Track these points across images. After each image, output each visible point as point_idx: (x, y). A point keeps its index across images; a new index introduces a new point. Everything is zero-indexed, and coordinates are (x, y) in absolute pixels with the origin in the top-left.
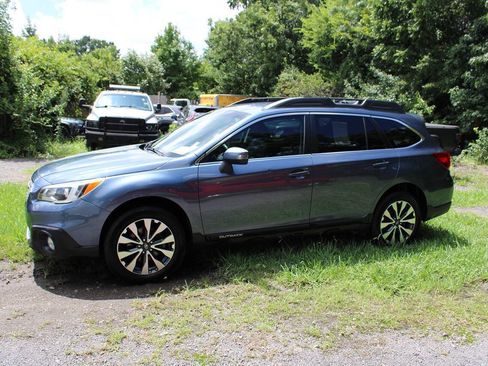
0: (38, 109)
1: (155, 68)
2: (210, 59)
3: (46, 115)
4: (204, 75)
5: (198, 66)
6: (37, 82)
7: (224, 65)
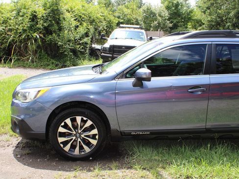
0: (75, 40)
1: (163, 14)
2: (200, 7)
3: (79, 44)
4: (195, 18)
5: (191, 12)
6: (74, 23)
7: (208, 11)
